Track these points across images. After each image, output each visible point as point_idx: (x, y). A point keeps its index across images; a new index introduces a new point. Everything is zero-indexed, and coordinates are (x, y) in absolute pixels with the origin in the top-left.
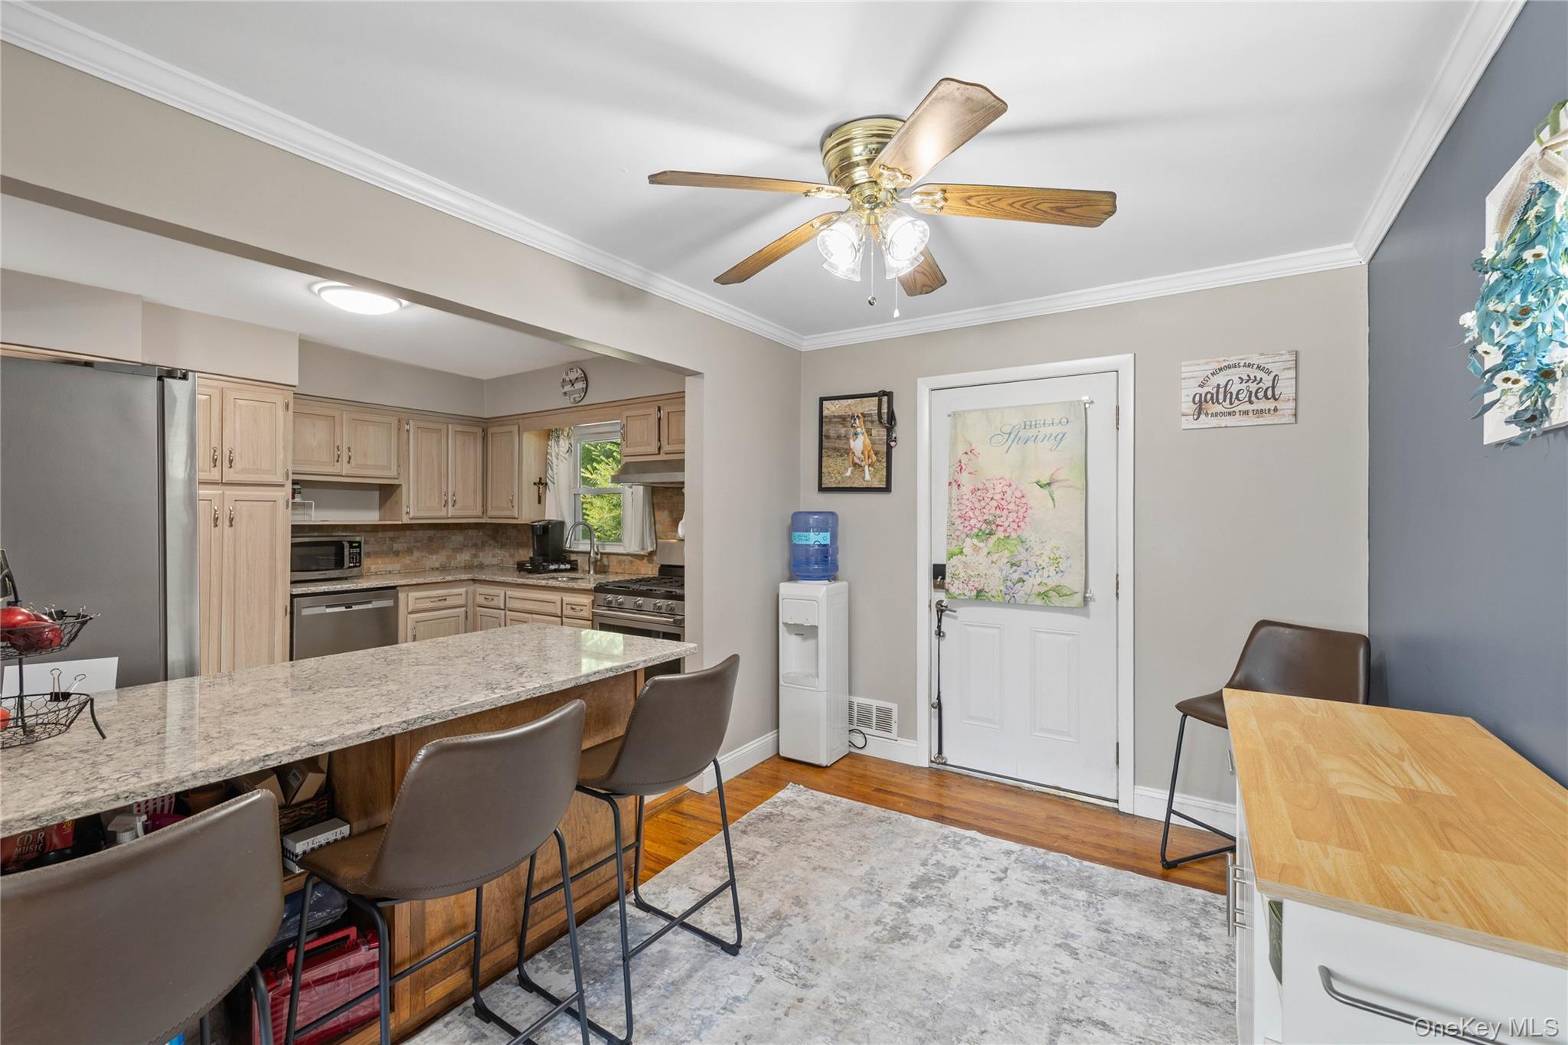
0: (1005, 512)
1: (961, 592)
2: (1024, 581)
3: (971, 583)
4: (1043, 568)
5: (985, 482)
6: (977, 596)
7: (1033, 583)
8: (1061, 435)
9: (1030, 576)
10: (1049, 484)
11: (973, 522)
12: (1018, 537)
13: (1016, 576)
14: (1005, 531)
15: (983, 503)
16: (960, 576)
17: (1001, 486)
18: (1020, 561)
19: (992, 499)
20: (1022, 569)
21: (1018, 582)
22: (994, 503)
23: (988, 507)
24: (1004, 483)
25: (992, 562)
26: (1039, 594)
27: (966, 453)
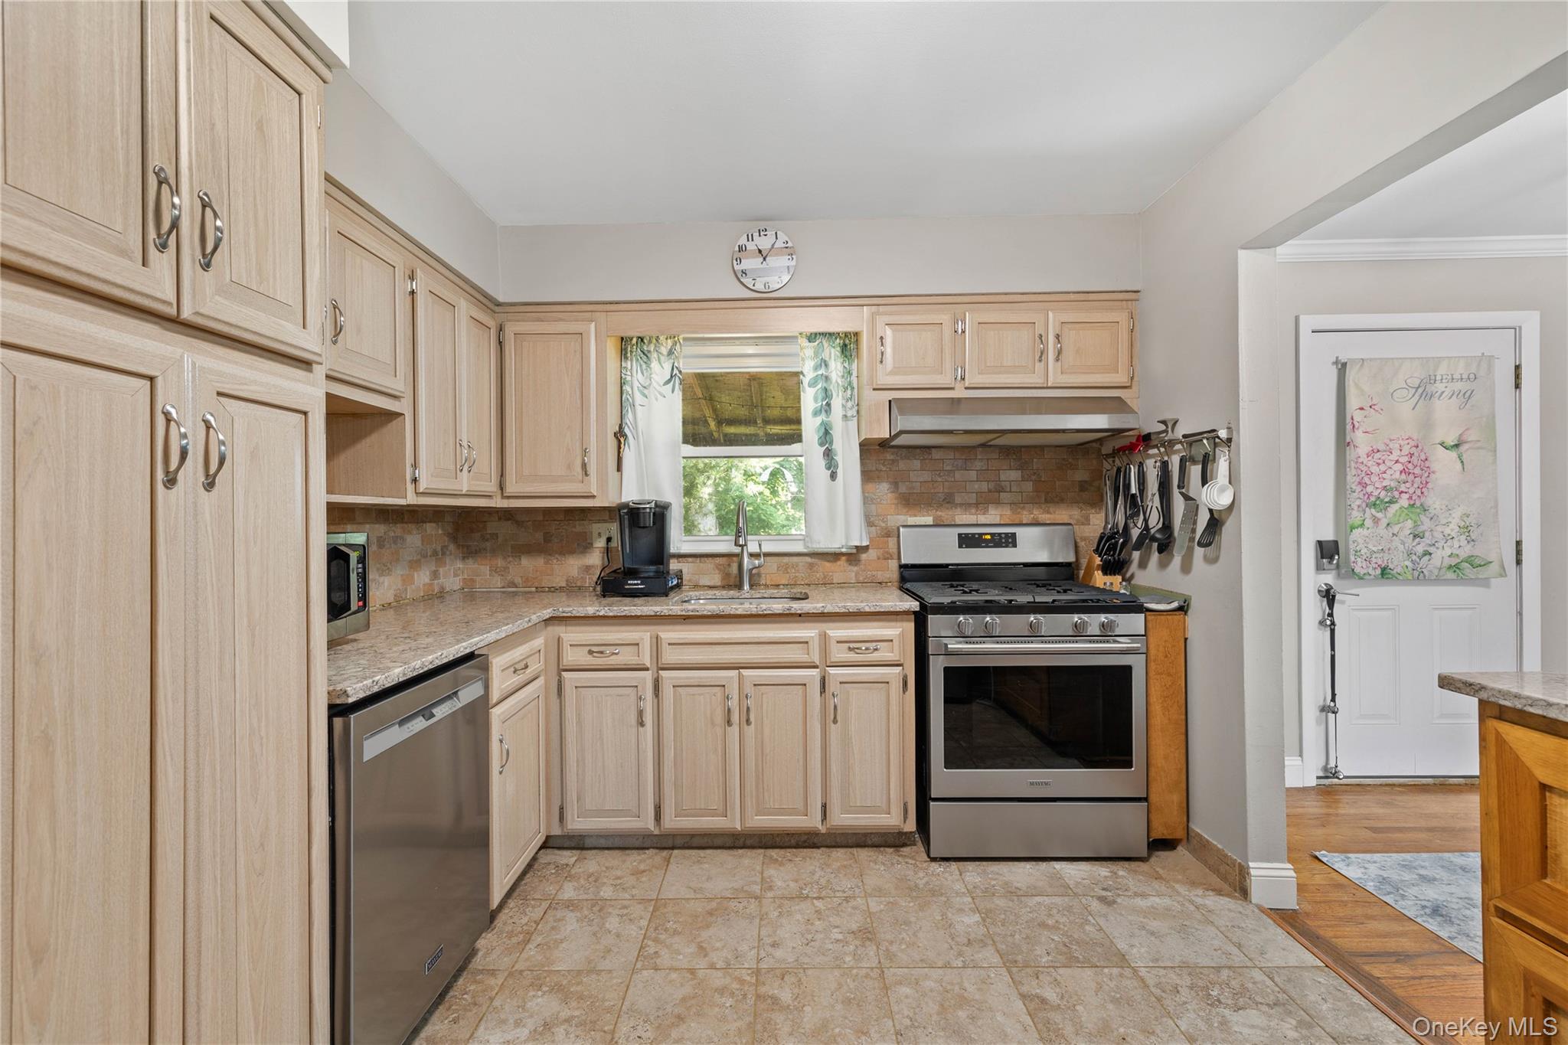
0: (1411, 477)
1: (1366, 572)
2: (1430, 554)
3: (1373, 559)
4: (1453, 538)
5: (1388, 442)
6: (1383, 574)
7: (1441, 556)
8: (1469, 392)
9: (1438, 548)
10: (1457, 446)
11: (1370, 489)
12: (1421, 505)
13: (1420, 549)
14: (1410, 498)
15: (1383, 468)
16: (1363, 552)
17: (1409, 446)
18: (1424, 532)
19: (1397, 462)
20: (1427, 540)
21: (1425, 555)
22: (1399, 467)
23: (1389, 472)
24: (1413, 443)
25: (1394, 534)
26: (1450, 567)
27: (1362, 409)
